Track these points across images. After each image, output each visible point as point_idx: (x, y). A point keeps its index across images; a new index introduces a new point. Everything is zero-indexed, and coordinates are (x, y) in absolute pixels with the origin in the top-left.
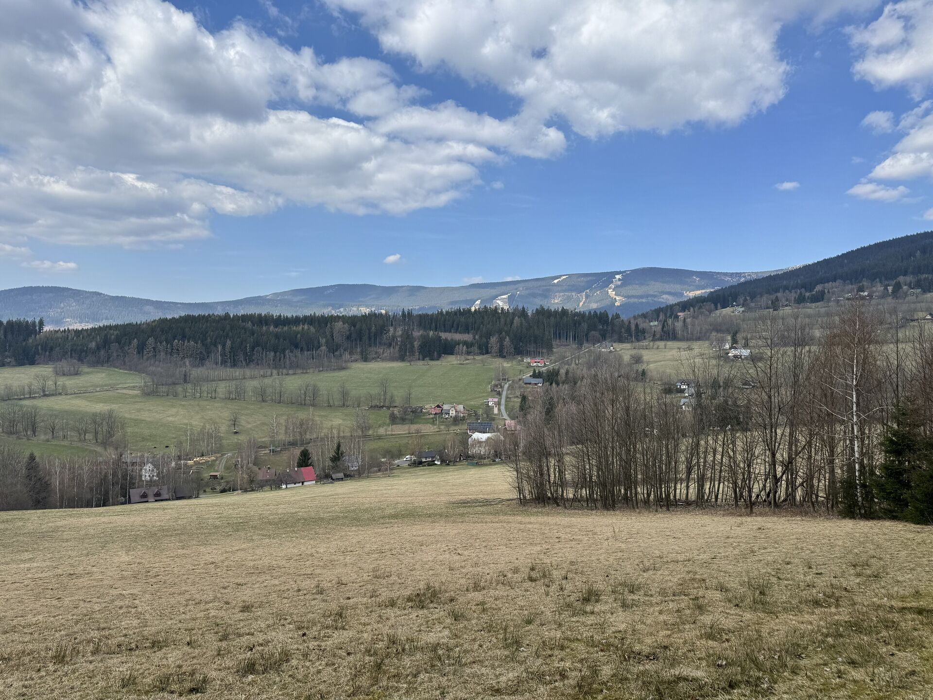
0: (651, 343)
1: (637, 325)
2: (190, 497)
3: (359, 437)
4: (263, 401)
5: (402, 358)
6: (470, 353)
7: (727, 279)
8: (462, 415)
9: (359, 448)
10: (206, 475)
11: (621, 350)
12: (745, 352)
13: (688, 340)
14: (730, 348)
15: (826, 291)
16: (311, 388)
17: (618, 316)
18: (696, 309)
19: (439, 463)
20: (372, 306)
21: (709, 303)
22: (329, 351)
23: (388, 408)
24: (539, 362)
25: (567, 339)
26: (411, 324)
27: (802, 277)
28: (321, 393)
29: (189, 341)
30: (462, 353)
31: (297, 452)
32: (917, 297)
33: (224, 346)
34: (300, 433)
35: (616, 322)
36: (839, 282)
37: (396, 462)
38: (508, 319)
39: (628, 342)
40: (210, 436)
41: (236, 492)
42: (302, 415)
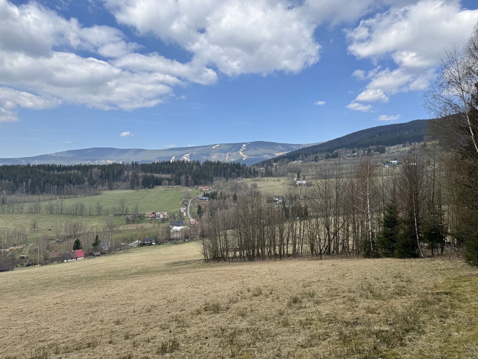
0: (261, 178)
1: (254, 169)
2: (8, 270)
3: (109, 232)
4: (51, 213)
5: (132, 188)
6: (170, 184)
7: (294, 147)
8: (166, 217)
9: (109, 238)
10: (17, 257)
11: (246, 182)
12: (304, 182)
13: (278, 176)
14: (297, 180)
15: (339, 153)
16: (79, 205)
17: (245, 165)
18: (281, 161)
19: (154, 244)
20: (114, 159)
21: (287, 159)
22: (90, 185)
23: (125, 215)
24: (206, 189)
25: (220, 177)
26: (137, 169)
27: (328, 146)
28: (85, 208)
29: (5, 180)
30: (166, 184)
31: (73, 241)
32: (378, 155)
33: (27, 183)
34: (74, 231)
35: (244, 168)
36: (344, 149)
37: (130, 244)
38: (190, 167)
39: (250, 178)
40: (19, 234)
41: (37, 266)
42: (75, 221)
